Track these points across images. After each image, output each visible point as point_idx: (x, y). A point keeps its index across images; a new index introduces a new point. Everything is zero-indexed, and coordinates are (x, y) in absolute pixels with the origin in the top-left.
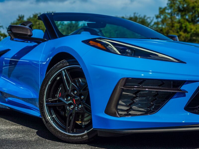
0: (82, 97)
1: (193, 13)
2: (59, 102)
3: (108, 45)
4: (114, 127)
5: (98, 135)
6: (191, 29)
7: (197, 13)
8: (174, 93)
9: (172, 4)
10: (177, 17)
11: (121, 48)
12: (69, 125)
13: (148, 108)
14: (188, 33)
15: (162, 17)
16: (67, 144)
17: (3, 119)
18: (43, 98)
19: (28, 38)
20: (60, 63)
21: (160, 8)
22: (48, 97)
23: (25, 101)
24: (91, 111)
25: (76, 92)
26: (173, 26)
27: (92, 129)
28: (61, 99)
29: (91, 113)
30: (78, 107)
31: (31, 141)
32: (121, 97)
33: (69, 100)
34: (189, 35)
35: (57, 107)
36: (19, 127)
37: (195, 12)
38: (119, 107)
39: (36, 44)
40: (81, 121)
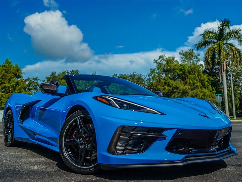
0: (91, 139)
1: (174, 73)
2: (74, 142)
3: (110, 101)
4: (113, 163)
5: (102, 168)
6: (173, 84)
7: (176, 73)
8: (158, 138)
9: (160, 67)
10: (163, 76)
11: (120, 103)
12: (80, 160)
13: (139, 148)
14: (170, 87)
15: (152, 75)
16: (78, 175)
17: (33, 152)
18: (62, 139)
19: (54, 93)
20: (76, 113)
21: (151, 69)
22: (66, 138)
23: (49, 139)
24: (97, 149)
25: (86, 135)
26: (160, 82)
27: (97, 163)
28: (76, 140)
29: (97, 150)
30: (88, 146)
31: (51, 172)
32: (119, 139)
33: (81, 141)
34: (171, 88)
35: (72, 146)
36: (44, 159)
37: (175, 72)
38: (118, 147)
39: (59, 97)
40: (89, 157)
